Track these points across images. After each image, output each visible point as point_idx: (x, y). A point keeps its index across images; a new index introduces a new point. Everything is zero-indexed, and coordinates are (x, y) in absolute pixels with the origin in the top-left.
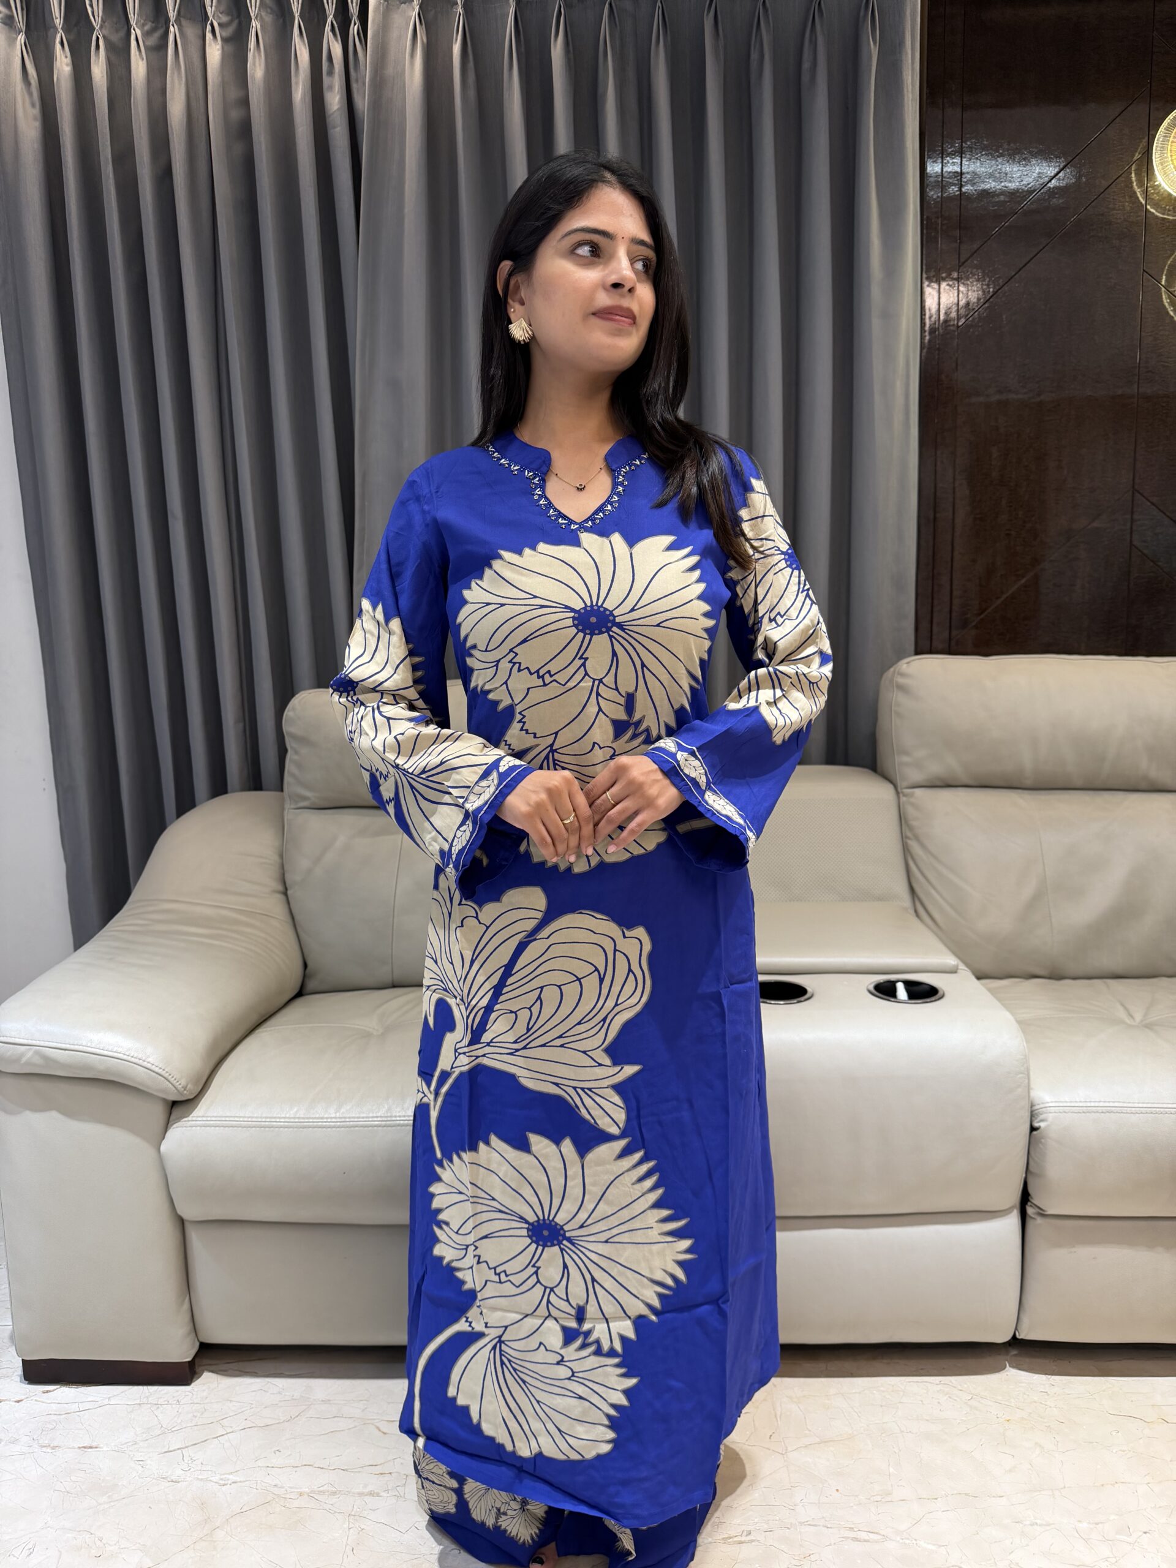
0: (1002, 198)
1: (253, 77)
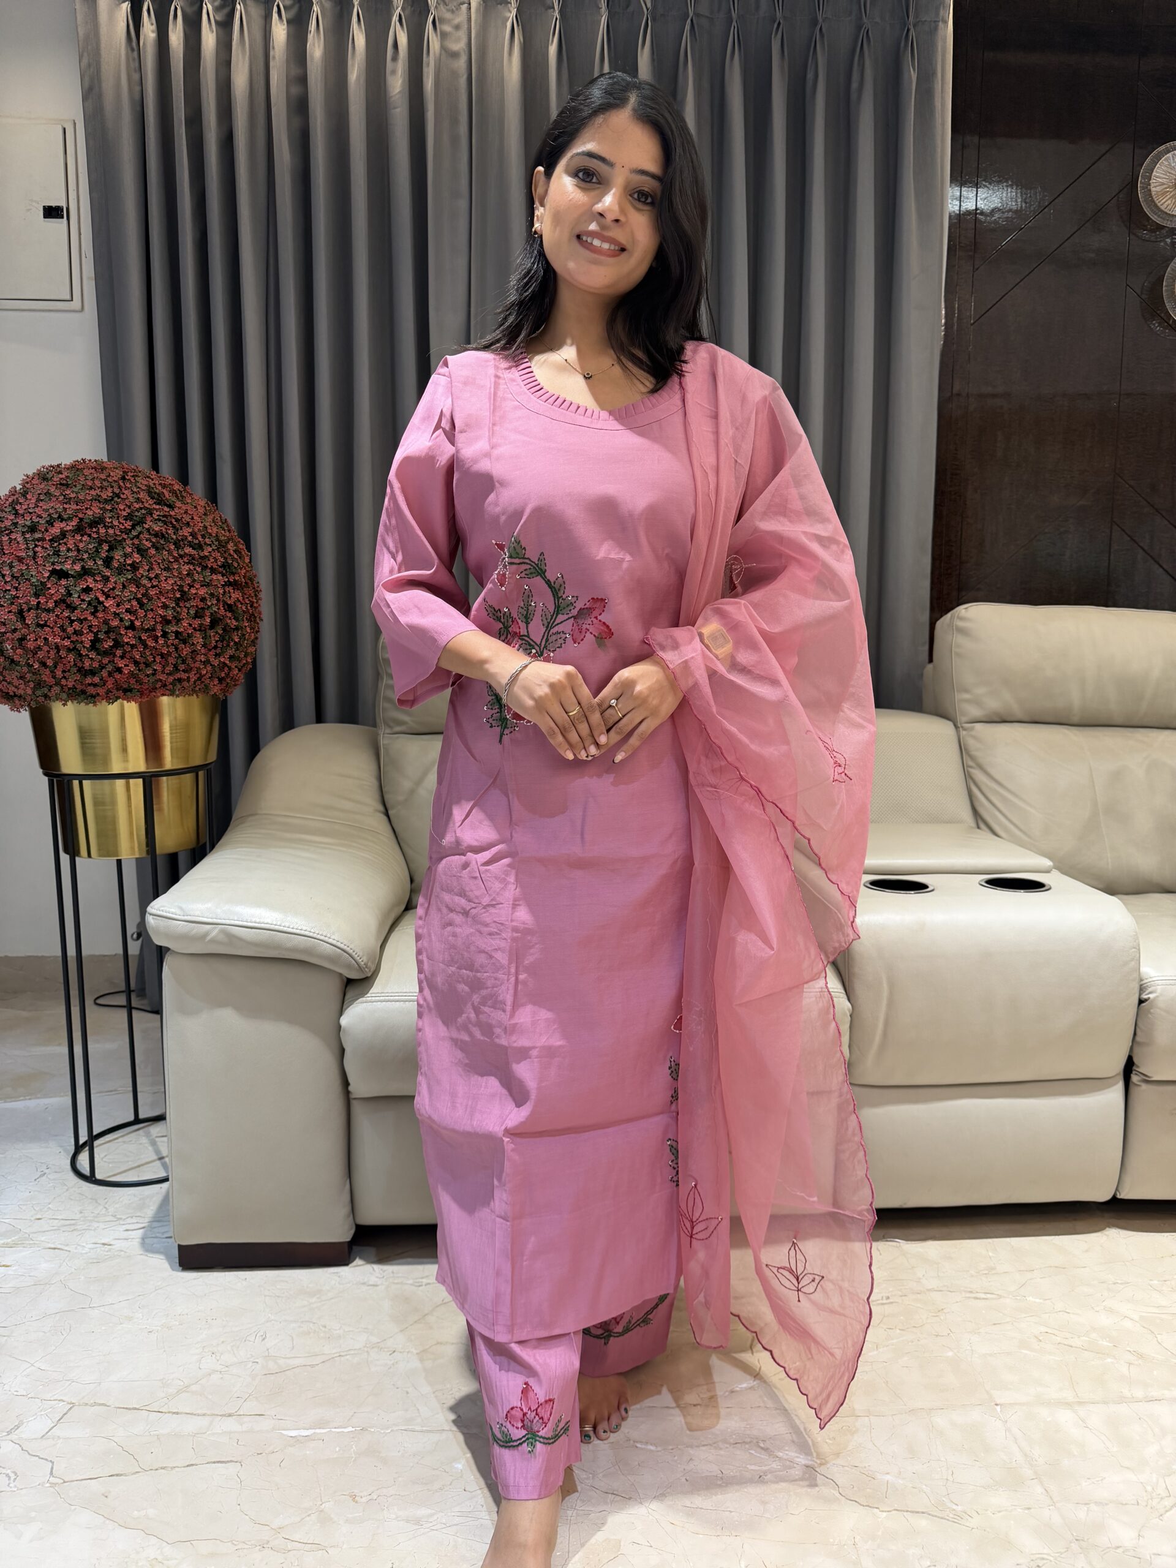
0: (1010, 214)
1: (312, 57)
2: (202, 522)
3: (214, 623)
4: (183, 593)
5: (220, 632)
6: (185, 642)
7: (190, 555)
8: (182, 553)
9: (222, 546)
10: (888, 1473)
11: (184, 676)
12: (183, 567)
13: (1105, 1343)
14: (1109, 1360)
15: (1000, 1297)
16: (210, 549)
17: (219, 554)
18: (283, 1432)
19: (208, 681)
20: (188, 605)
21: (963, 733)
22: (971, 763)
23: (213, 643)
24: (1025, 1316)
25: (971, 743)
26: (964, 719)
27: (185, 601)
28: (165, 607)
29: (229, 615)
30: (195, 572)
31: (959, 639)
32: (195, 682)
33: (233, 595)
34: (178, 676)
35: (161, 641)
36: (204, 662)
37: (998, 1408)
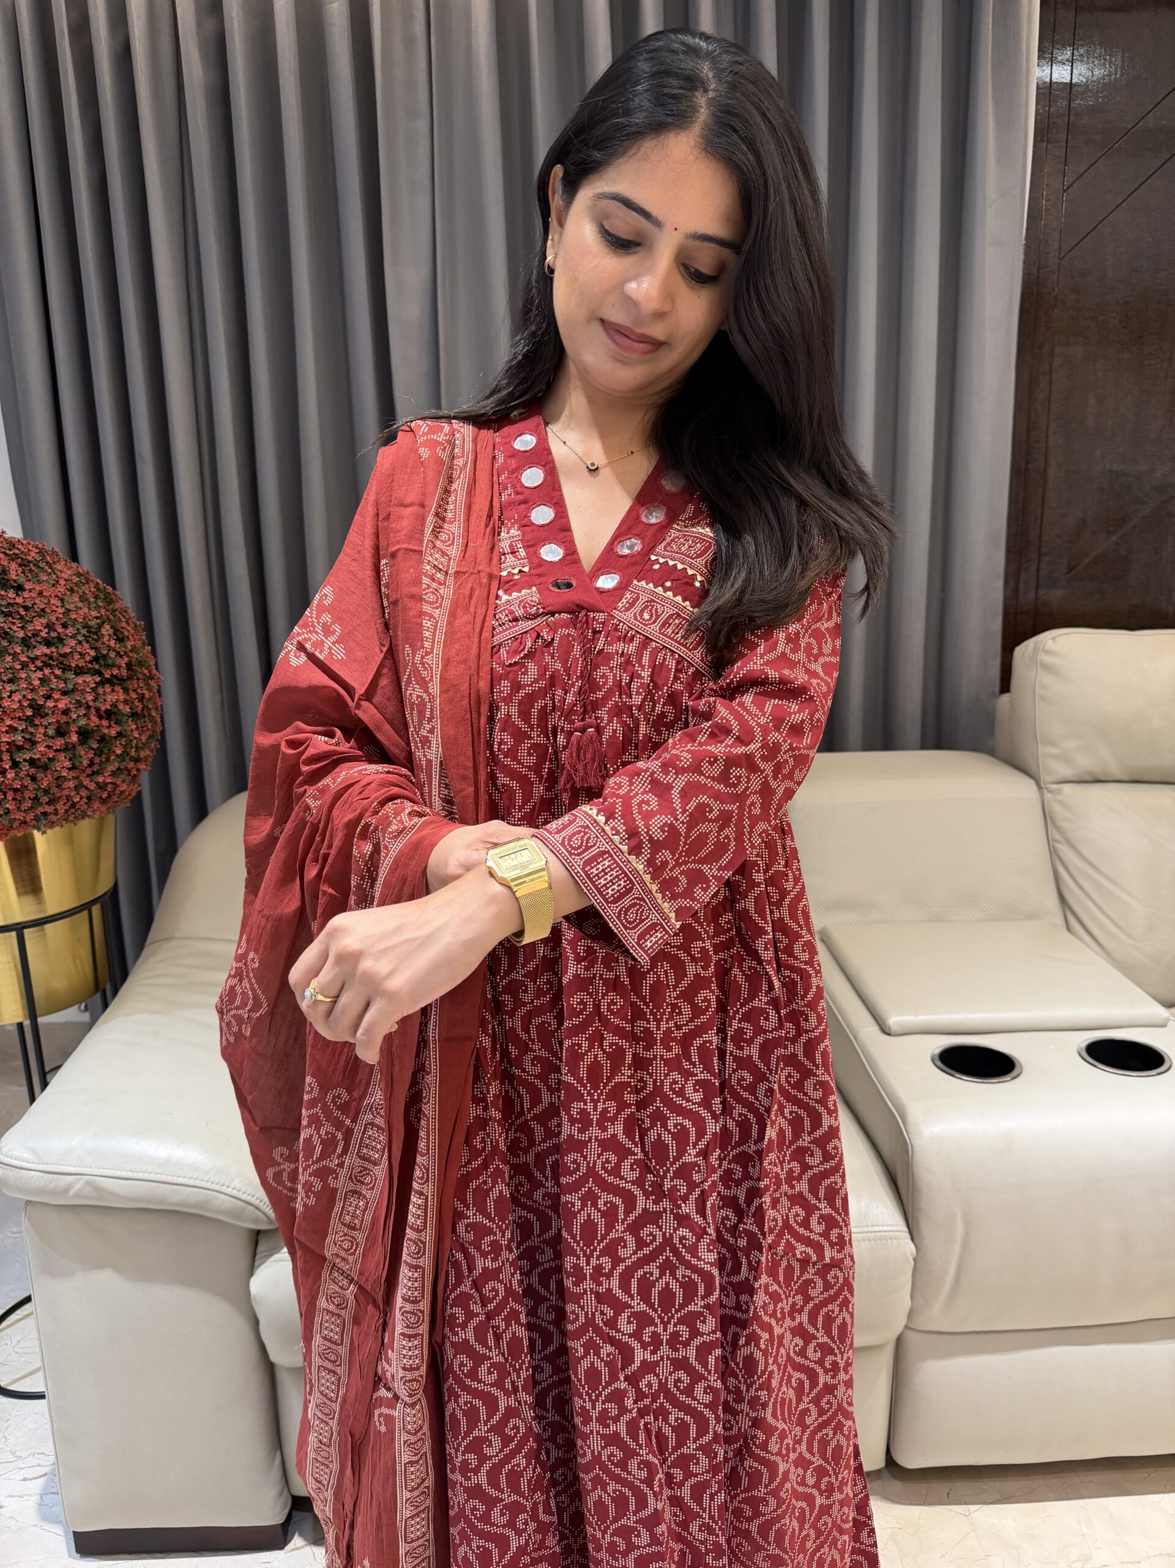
2: (62, 606)
3: (85, 735)
4: (38, 710)
5: (95, 745)
6: (45, 768)
7: (46, 655)
8: (32, 656)
9: (93, 634)
11: (49, 809)
12: (33, 676)
16: (73, 643)
17: (87, 646)
19: (85, 807)
20: (45, 723)
21: (1048, 796)
22: (1057, 836)
23: (85, 763)
25: (1058, 810)
26: (1049, 779)
27: (42, 717)
28: (12, 730)
29: (105, 723)
30: (52, 677)
31: (1044, 678)
32: (66, 811)
33: (109, 698)
34: (41, 809)
35: (11, 775)
36: (76, 787)
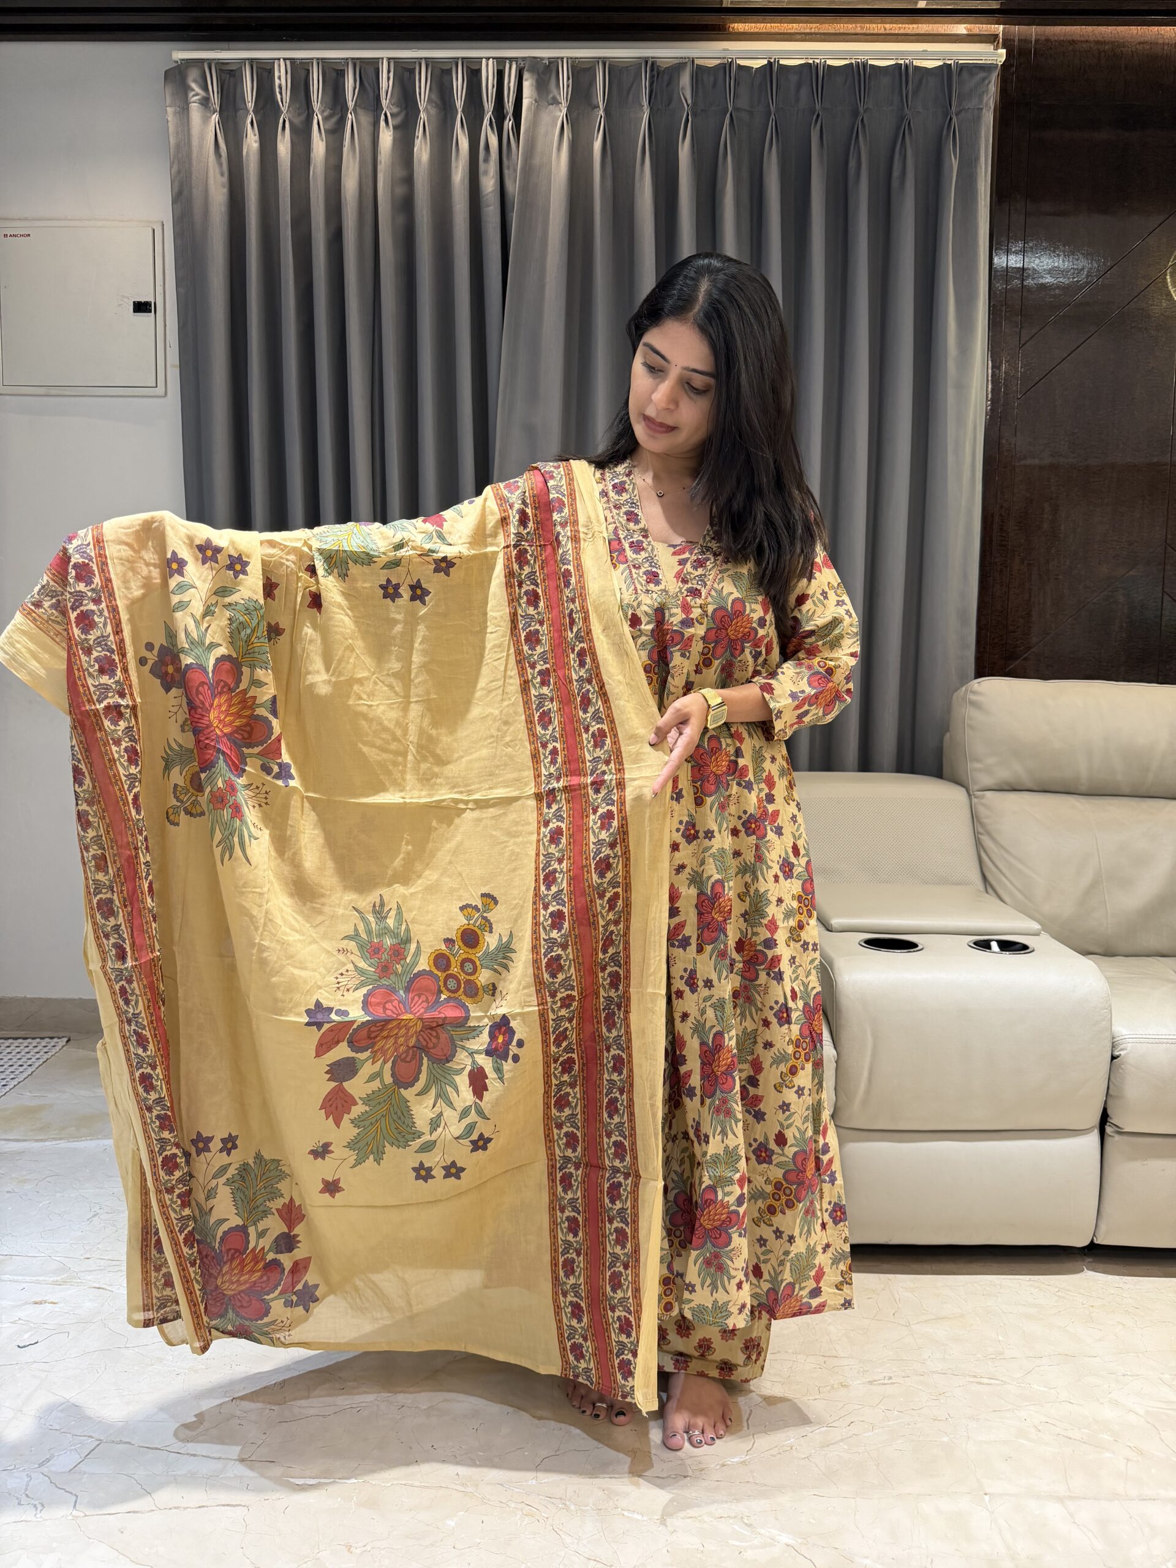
0: (1057, 291)
1: (420, 161)
10: (867, 1557)
13: (1105, 1436)
14: (1107, 1455)
15: (1005, 1383)
18: (292, 1480)
21: (975, 800)
22: (981, 830)
24: (1027, 1403)
26: (976, 787)
37: (987, 1498)
